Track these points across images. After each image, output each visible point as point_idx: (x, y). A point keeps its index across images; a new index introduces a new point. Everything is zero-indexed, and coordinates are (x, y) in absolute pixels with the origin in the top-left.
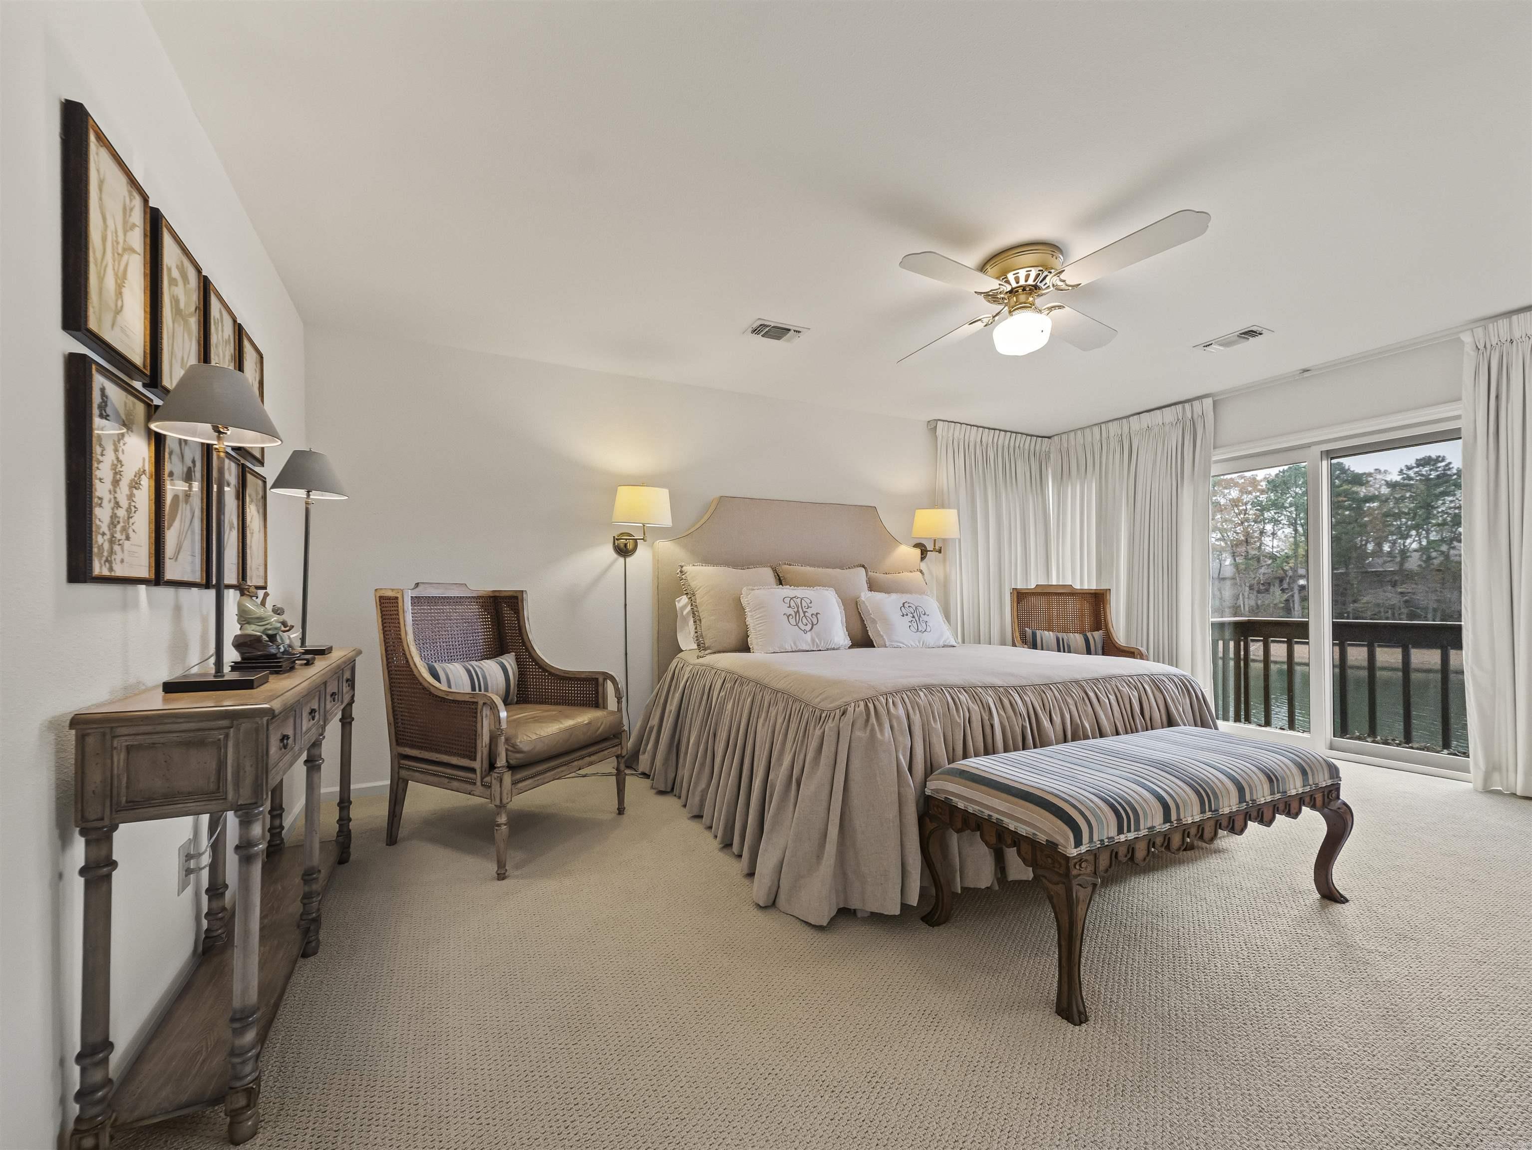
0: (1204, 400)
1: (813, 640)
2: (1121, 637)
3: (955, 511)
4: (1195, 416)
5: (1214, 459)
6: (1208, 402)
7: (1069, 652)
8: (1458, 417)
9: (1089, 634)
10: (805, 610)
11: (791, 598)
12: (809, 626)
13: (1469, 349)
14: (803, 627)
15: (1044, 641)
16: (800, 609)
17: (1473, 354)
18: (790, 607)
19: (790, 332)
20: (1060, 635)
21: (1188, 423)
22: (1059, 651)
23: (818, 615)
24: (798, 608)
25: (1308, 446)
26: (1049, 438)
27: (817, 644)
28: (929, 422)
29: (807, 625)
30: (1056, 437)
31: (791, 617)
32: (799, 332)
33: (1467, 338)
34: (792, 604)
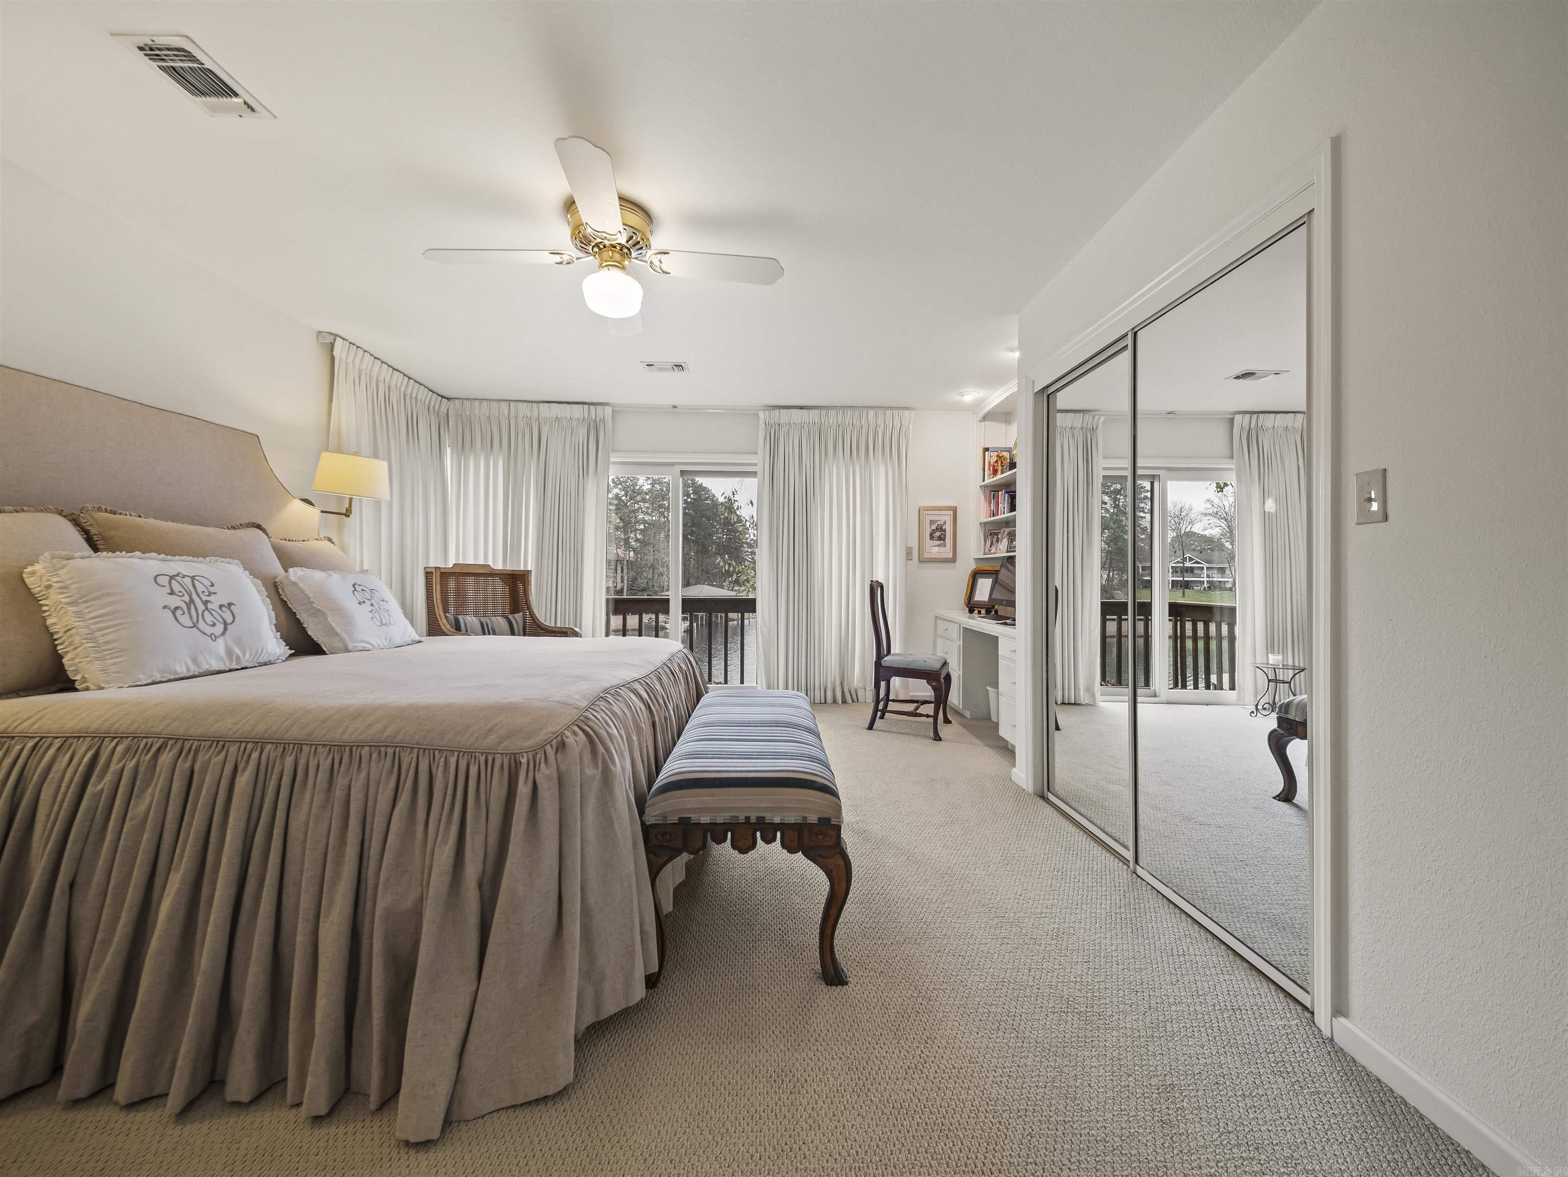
0: (606, 407)
1: (229, 652)
2: (544, 617)
3: (385, 464)
4: (598, 419)
5: (612, 460)
6: (609, 410)
7: (494, 634)
8: (756, 465)
9: (510, 617)
10: (205, 598)
11: (172, 578)
12: (220, 628)
13: (762, 422)
14: (209, 630)
15: (468, 627)
16: (195, 597)
17: (764, 426)
18: (172, 593)
19: (235, 100)
20: (484, 620)
21: (592, 424)
22: (484, 634)
23: (233, 607)
24: (190, 596)
25: (672, 464)
26: (448, 399)
27: (238, 658)
28: (320, 332)
29: (214, 625)
30: (457, 401)
31: (179, 612)
32: (253, 110)
33: (761, 415)
34: (176, 587)
